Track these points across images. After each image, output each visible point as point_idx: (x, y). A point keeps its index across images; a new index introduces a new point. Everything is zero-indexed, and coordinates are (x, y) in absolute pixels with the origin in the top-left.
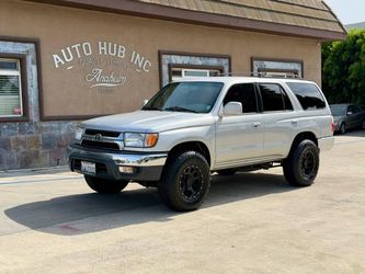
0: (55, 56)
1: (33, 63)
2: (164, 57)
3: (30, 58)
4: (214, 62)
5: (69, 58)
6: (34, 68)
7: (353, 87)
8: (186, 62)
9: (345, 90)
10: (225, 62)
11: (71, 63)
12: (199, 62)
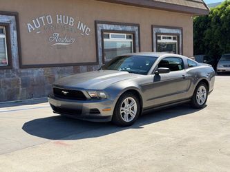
0: (29, 24)
1: (14, 29)
2: (98, 25)
3: (12, 26)
4: (129, 28)
5: (37, 26)
6: (15, 32)
7: (206, 44)
8: (112, 29)
9: (201, 46)
10: (136, 28)
11: (39, 30)
12: (120, 28)
